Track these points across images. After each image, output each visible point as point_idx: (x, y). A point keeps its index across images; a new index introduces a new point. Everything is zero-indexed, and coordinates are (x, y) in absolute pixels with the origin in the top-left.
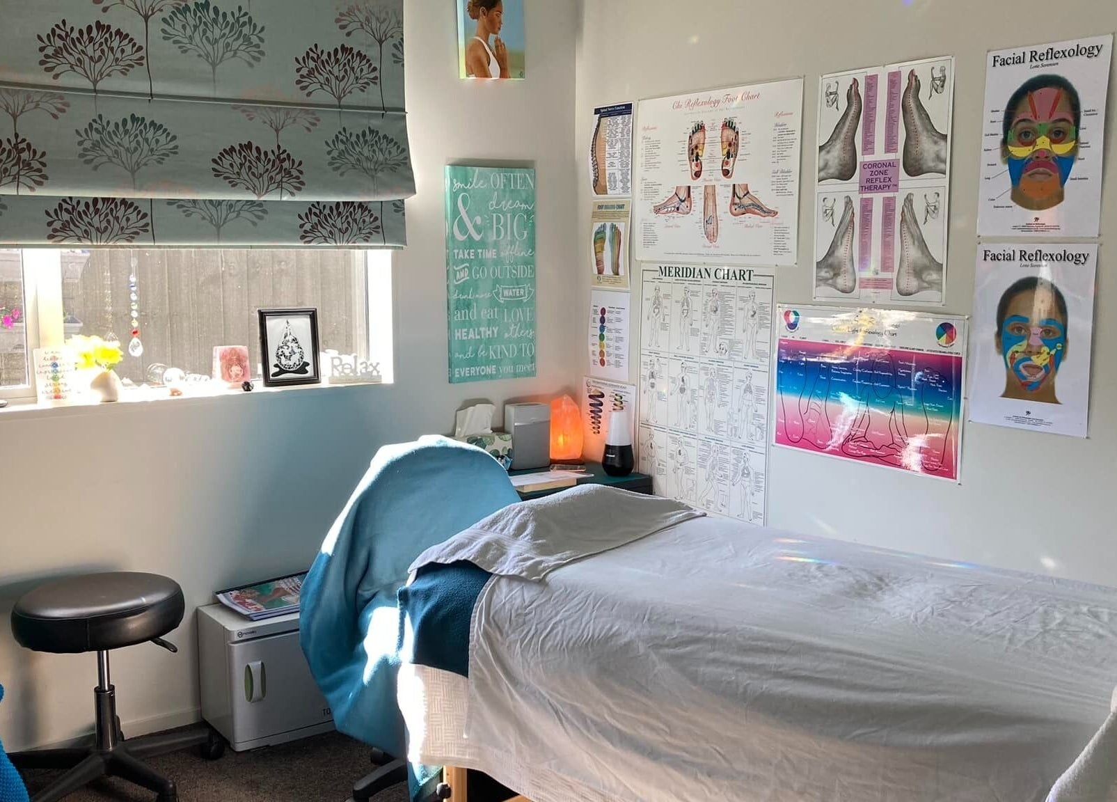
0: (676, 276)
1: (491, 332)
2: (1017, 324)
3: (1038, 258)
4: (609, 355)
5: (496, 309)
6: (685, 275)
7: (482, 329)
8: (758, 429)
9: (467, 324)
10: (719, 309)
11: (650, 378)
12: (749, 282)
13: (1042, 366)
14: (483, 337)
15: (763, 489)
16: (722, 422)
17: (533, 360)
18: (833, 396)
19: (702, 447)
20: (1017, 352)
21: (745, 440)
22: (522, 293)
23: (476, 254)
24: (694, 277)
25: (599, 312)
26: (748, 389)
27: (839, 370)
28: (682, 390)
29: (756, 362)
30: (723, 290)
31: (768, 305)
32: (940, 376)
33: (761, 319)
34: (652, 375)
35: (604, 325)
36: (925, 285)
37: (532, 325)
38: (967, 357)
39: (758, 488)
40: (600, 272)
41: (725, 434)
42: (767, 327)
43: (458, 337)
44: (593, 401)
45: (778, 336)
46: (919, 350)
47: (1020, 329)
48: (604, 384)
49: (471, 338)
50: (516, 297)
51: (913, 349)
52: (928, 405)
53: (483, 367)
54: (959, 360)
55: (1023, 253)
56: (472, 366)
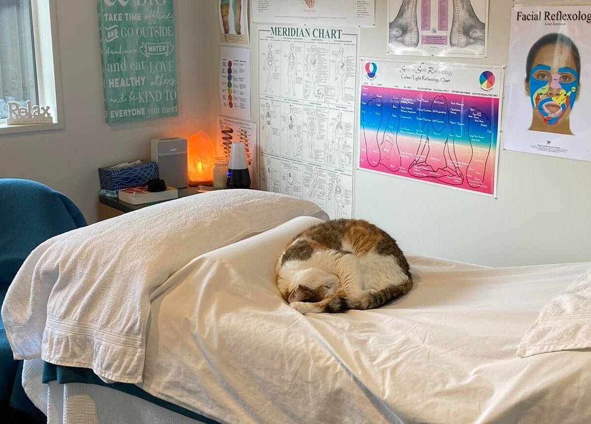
0: (284, 35)
1: (139, 81)
2: (542, 71)
3: (559, 18)
4: (236, 99)
5: (143, 62)
6: (290, 34)
7: (132, 79)
8: (346, 156)
9: (120, 75)
10: (317, 63)
11: (267, 117)
12: (339, 40)
13: (560, 105)
14: (132, 85)
15: (351, 203)
16: (320, 151)
17: (175, 103)
18: (402, 130)
19: (307, 171)
20: (541, 94)
21: (337, 165)
22: (164, 49)
23: (124, 17)
24: (297, 36)
25: (227, 64)
26: (339, 126)
27: (407, 110)
28: (291, 127)
29: (345, 104)
30: (320, 46)
31: (353, 58)
32: (482, 113)
33: (348, 69)
34: (268, 115)
35: (231, 75)
36: (472, 41)
37: (173, 75)
38: (503, 98)
39: (347, 202)
40: (227, 31)
41: (323, 160)
42: (352, 76)
43: (112, 85)
44: (225, 136)
45: (361, 83)
46: (467, 93)
47: (543, 76)
48: (232, 122)
49: (123, 86)
50: (159, 52)
51: (462, 92)
52: (473, 136)
53: (134, 109)
54: (497, 101)
55: (547, 14)
56: (124, 109)
